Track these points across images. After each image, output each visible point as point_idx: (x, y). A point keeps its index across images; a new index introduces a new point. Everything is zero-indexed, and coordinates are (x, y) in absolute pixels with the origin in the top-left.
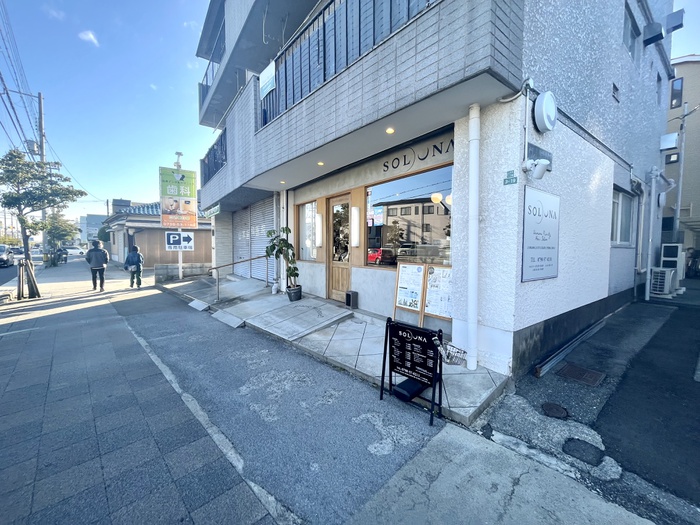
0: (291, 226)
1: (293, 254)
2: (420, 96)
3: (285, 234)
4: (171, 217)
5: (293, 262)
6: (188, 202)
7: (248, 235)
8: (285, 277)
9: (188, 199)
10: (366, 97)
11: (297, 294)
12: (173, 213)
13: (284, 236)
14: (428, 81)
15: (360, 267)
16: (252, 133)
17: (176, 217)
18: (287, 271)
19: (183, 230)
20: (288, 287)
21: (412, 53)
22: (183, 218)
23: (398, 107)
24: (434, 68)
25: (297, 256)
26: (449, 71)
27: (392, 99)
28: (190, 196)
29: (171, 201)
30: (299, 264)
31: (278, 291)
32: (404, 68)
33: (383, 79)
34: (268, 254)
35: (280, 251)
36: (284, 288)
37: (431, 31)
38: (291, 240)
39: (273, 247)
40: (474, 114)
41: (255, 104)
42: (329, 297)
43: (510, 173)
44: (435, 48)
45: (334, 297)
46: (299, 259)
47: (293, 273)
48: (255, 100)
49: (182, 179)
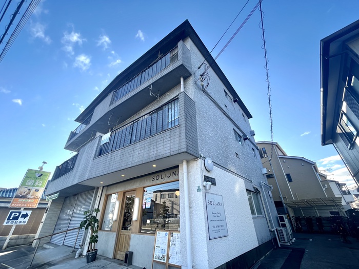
0: (101, 209)
1: (98, 226)
2: (164, 156)
3: (96, 213)
4: (20, 200)
5: (97, 231)
6: (37, 190)
7: (71, 213)
8: (88, 244)
9: (37, 188)
10: (145, 153)
11: (93, 256)
12: (23, 197)
13: (94, 214)
14: (167, 152)
15: (136, 233)
16: (92, 159)
17: (23, 200)
18: (91, 238)
19: (25, 209)
20: (88, 251)
21: (162, 141)
22: (29, 200)
23: (157, 159)
24: (169, 148)
25: (100, 228)
26: (174, 150)
27: (155, 155)
28: (41, 187)
29: (26, 190)
30: (100, 233)
31: (81, 255)
32: (159, 146)
33: (152, 148)
34: (81, 227)
35: (89, 225)
36: (85, 253)
37: (168, 137)
38: (98, 218)
39: (85, 222)
40: (185, 163)
41: (97, 147)
42: (114, 258)
43: (199, 187)
44: (169, 142)
45: (118, 257)
46: (101, 229)
47: (94, 240)
48: (98, 145)
49: (40, 176)
